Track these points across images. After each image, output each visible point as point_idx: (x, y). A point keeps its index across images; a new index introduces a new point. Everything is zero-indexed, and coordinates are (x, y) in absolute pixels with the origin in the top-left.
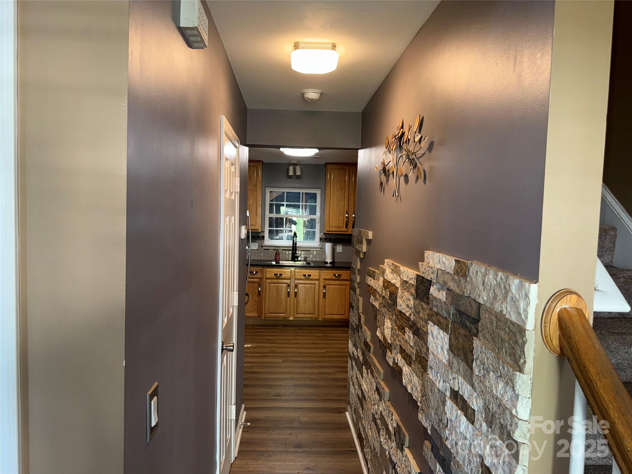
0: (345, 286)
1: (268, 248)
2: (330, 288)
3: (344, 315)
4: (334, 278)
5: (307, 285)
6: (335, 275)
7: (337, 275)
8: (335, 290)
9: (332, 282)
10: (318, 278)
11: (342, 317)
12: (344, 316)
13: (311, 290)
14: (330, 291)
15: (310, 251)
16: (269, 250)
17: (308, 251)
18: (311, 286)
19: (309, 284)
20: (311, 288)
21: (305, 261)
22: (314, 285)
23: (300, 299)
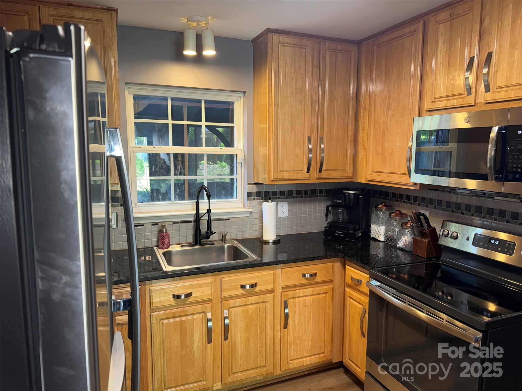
0: (324, 295)
1: (141, 222)
2: (297, 305)
3: (323, 353)
4: (304, 281)
5: (250, 307)
6: (304, 275)
7: (308, 276)
8: (306, 306)
9: (301, 292)
10: (270, 287)
11: (320, 358)
12: (323, 355)
13: (259, 316)
14: (296, 311)
15: (229, 219)
16: (143, 225)
17: (226, 220)
18: (259, 308)
19: (254, 305)
20: (259, 311)
21: (223, 242)
22: (263, 304)
23: (235, 341)
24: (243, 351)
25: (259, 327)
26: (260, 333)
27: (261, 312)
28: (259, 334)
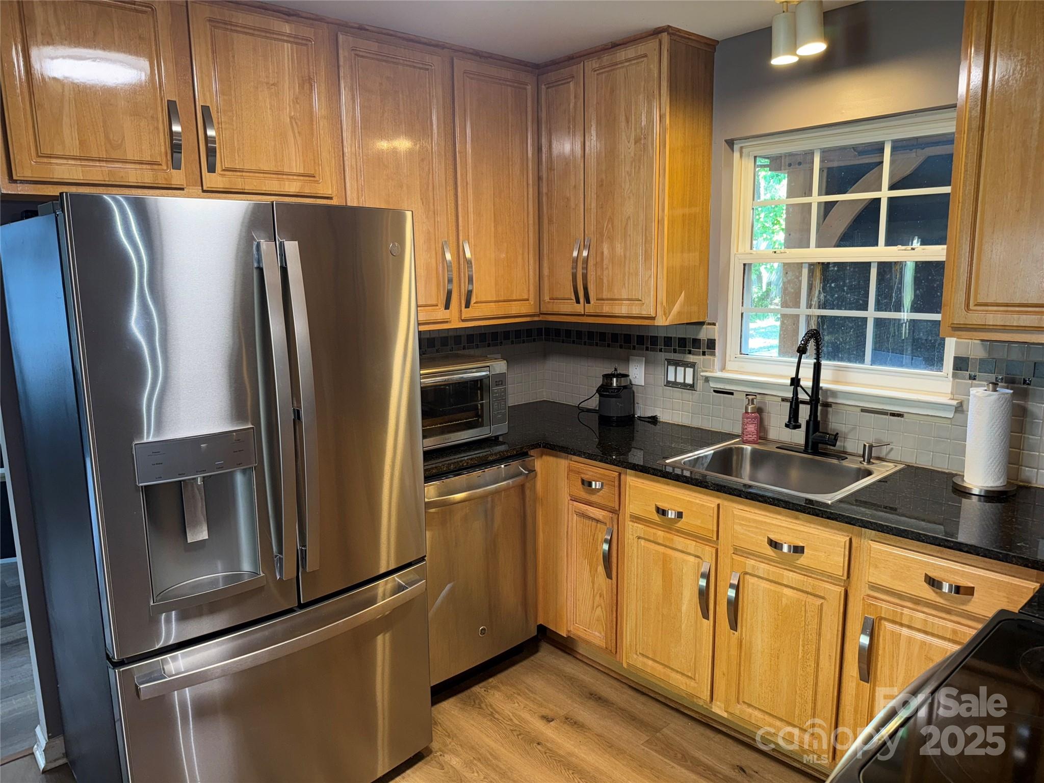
1: (728, 387)
2: (904, 643)
4: (930, 596)
5: (787, 591)
6: (933, 582)
7: (945, 587)
8: (929, 658)
9: (916, 617)
10: (839, 570)
13: (803, 618)
14: (898, 656)
15: (900, 415)
16: (732, 394)
17: (893, 415)
18: (803, 603)
19: (795, 591)
20: (803, 609)
21: (864, 461)
22: (815, 599)
23: (751, 642)
24: (765, 671)
25: (801, 643)
26: (803, 657)
27: (808, 614)
28: (800, 657)
